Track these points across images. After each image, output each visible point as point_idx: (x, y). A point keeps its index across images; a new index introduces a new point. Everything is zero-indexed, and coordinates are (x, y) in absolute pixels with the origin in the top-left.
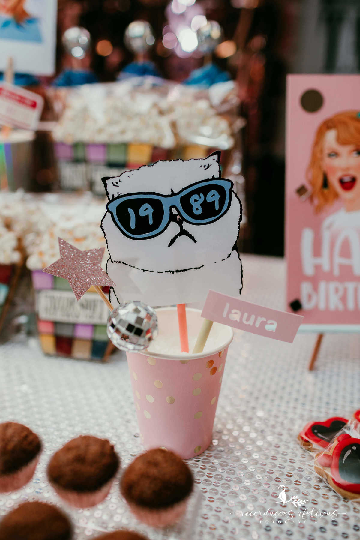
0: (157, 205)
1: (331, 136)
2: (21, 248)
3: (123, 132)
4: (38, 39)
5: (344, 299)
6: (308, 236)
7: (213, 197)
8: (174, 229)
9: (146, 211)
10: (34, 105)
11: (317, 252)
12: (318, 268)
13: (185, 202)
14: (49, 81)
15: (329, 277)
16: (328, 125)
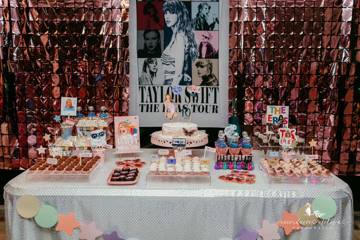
0: (96, 135)
1: (121, 125)
2: (73, 144)
4: (74, 110)
5: (124, 148)
6: (118, 139)
7: (103, 133)
8: (98, 137)
9: (95, 135)
10: (74, 121)
11: (120, 142)
12: (120, 144)
13: (99, 134)
14: (76, 117)
15: (122, 145)
16: (120, 123)
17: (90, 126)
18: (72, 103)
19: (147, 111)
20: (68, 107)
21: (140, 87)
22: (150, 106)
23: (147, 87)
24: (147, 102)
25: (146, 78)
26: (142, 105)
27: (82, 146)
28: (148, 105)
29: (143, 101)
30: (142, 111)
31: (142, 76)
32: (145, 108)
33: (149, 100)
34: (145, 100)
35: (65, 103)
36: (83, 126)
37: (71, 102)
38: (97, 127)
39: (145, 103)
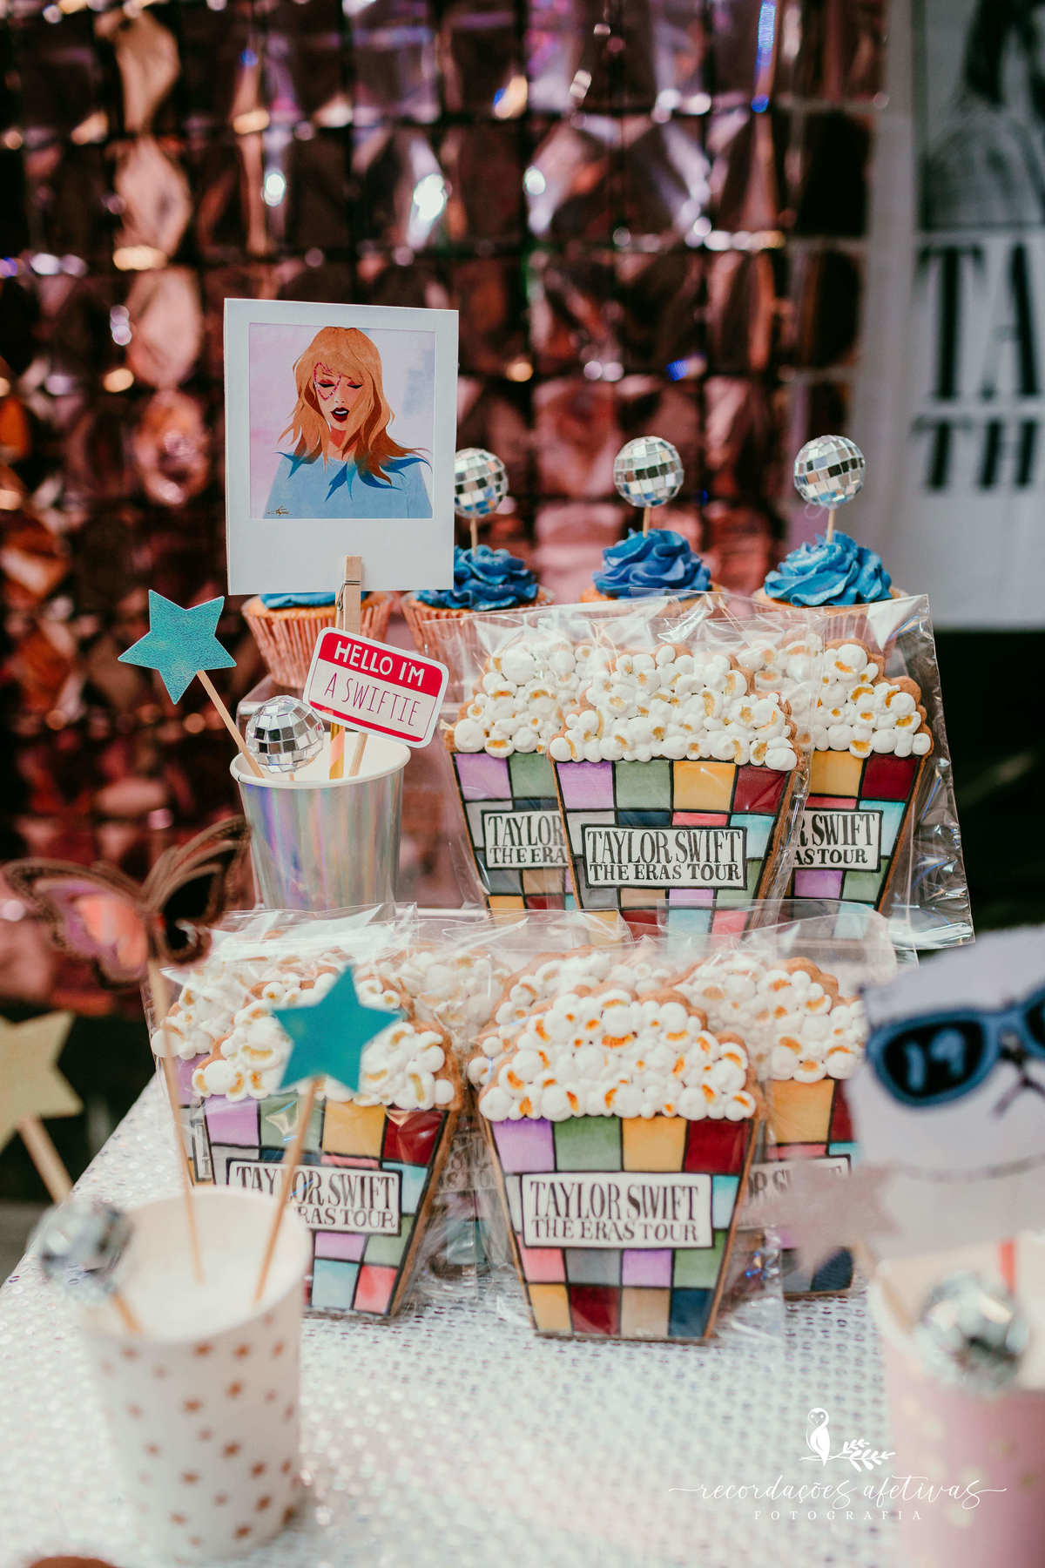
3: (659, 733)
8: (1005, 1077)
9: (949, 1047)
17: (672, 746)
18: (392, 395)
19: (988, 477)
20: (335, 459)
21: (924, 256)
22: (1011, 437)
23: (997, 249)
24: (988, 393)
25: (997, 162)
26: (943, 434)
27: (593, 1103)
28: (994, 430)
29: (947, 387)
30: (938, 476)
31: (959, 139)
32: (967, 454)
33: (1007, 379)
34: (969, 378)
35: (293, 399)
36: (558, 749)
37: (365, 383)
38: (780, 757)
39: (968, 407)
